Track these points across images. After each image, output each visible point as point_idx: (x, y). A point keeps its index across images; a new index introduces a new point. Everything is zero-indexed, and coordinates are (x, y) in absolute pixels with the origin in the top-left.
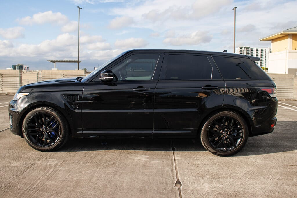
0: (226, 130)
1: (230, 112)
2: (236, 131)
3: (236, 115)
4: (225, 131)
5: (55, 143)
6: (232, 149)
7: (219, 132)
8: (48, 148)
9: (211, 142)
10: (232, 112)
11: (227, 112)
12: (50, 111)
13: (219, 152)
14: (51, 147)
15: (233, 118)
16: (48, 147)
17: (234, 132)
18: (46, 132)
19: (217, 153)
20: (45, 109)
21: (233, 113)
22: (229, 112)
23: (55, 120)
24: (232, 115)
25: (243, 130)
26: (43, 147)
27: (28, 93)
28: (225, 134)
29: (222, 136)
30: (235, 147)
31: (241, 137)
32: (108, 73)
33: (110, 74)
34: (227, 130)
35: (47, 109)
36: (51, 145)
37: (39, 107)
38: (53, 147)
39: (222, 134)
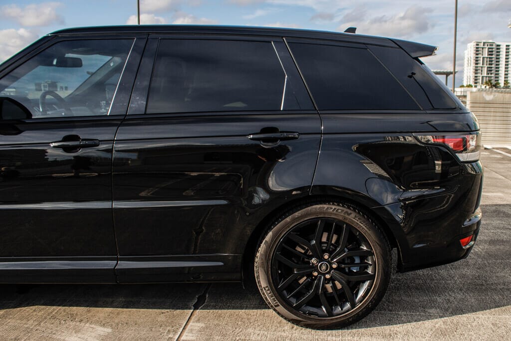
0: (326, 257)
1: (337, 207)
2: (357, 261)
3: (353, 215)
4: (325, 260)
6: (345, 308)
7: (309, 263)
9: (285, 292)
10: (343, 206)
11: (326, 206)
13: (305, 318)
15: (345, 223)
17: (352, 262)
19: (301, 321)
21: (345, 210)
22: (334, 207)
24: (342, 214)
25: (375, 258)
28: (324, 268)
29: (315, 274)
30: (353, 306)
31: (372, 278)
34: (329, 257)
39: (315, 268)
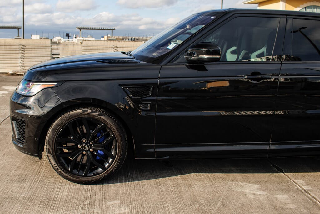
5: (105, 169)
8: (94, 179)
12: (98, 115)
14: (97, 177)
16: (93, 176)
18: (89, 150)
20: (90, 111)
23: (106, 131)
26: (84, 176)
27: (56, 83)
32: (207, 49)
33: (210, 50)
35: (92, 112)
36: (98, 174)
37: (78, 109)
38: (101, 176)
